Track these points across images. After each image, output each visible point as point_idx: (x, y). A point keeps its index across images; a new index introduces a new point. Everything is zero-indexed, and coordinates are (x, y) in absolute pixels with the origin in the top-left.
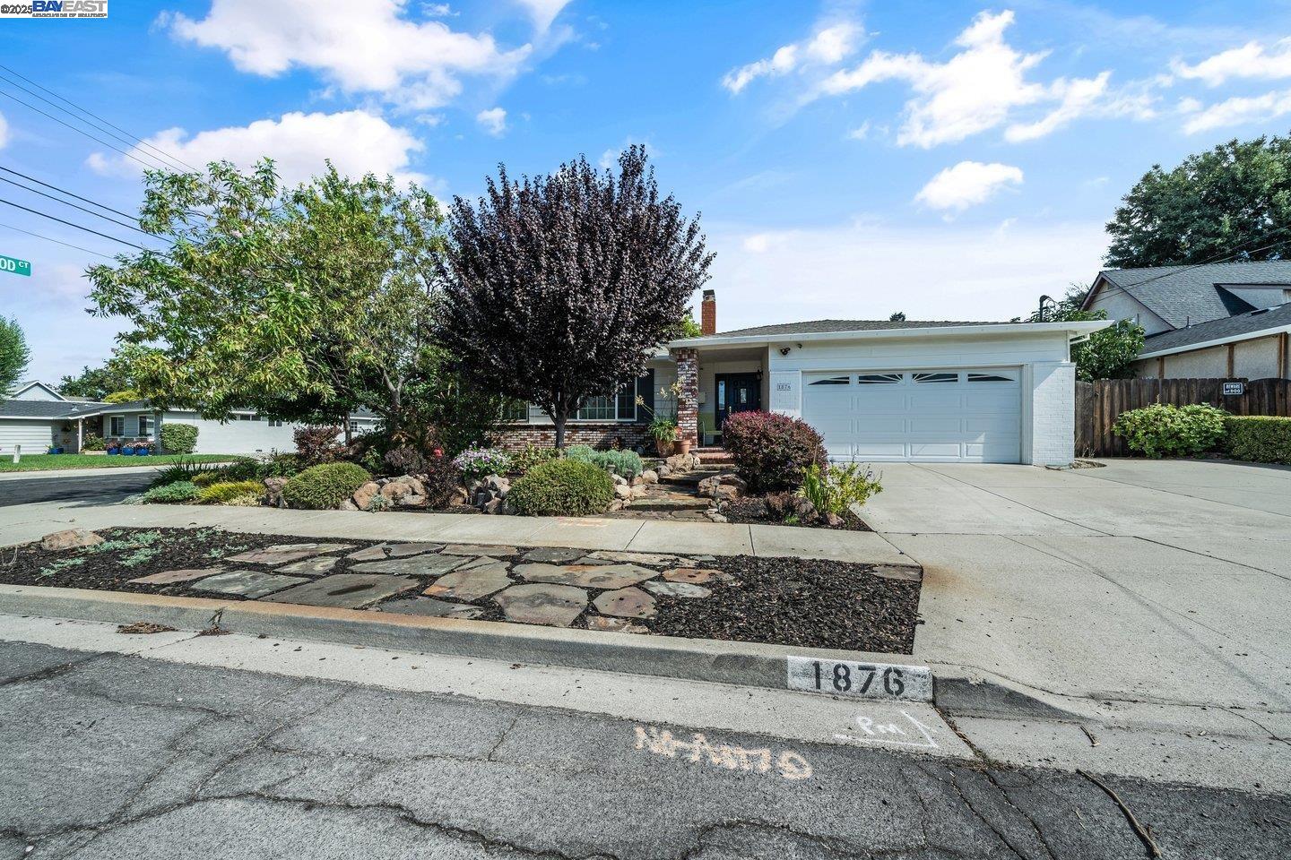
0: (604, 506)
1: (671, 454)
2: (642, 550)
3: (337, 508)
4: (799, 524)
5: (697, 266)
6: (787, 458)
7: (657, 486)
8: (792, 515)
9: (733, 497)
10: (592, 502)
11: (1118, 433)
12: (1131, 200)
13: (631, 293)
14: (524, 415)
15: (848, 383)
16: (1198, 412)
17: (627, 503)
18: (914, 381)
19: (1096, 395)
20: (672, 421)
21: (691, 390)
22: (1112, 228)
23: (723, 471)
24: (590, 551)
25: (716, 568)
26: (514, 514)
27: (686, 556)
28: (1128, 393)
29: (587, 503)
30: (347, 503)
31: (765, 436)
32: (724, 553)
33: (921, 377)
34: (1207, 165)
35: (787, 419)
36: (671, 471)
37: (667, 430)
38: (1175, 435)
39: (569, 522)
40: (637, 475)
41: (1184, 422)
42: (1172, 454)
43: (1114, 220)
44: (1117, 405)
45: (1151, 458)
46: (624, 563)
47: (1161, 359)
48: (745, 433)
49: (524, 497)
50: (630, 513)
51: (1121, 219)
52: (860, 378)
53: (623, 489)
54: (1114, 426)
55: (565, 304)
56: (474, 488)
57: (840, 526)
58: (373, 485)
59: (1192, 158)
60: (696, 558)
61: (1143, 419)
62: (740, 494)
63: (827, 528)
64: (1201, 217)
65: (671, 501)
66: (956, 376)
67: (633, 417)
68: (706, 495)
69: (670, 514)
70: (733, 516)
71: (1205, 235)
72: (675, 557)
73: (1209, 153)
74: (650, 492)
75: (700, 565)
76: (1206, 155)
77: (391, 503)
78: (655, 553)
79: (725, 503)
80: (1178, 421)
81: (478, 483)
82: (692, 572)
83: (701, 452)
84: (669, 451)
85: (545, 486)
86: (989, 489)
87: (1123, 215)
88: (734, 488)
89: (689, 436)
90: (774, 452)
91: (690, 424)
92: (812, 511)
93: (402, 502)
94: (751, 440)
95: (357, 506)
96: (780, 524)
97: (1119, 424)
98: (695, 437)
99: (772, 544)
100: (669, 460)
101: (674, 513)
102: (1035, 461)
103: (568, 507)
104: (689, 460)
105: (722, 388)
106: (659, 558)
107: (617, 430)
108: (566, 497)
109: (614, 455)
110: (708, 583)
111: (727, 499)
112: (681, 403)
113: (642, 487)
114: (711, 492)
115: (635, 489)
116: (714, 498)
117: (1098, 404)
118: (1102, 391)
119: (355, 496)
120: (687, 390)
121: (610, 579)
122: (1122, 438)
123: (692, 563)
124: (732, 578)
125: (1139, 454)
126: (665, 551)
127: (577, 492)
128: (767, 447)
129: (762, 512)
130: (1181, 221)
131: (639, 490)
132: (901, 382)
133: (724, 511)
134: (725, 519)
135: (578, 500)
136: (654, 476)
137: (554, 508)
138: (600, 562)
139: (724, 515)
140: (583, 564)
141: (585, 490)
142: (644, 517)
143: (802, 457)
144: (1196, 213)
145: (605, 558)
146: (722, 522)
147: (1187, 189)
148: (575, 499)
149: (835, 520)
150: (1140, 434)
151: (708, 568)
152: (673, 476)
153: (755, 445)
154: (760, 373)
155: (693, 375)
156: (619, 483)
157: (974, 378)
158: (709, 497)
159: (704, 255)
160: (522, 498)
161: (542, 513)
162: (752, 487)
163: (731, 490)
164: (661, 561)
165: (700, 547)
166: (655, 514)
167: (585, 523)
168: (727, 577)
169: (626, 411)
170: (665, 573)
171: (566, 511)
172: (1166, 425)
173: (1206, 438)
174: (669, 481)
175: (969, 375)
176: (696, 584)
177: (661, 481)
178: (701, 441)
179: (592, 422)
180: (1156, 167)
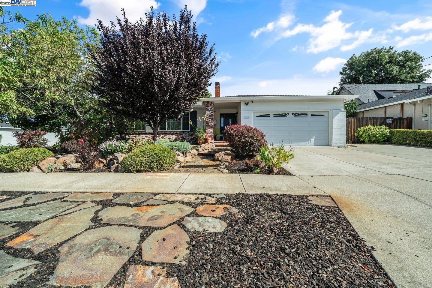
0: (171, 166)
1: (203, 143)
2: (186, 192)
3: (28, 171)
4: (261, 173)
5: (214, 66)
6: (251, 144)
7: (197, 156)
8: (257, 169)
9: (229, 161)
10: (164, 165)
11: (356, 135)
12: (347, 65)
13: (184, 71)
14: (144, 129)
15: (270, 116)
16: (381, 128)
17: (183, 164)
18: (293, 116)
19: (349, 122)
20: (204, 131)
21: (211, 118)
22: (341, 73)
23: (225, 150)
24: (156, 194)
25: (227, 203)
26: (124, 172)
27: (209, 195)
28: (359, 122)
29: (162, 166)
30: (35, 168)
31: (243, 134)
32: (230, 192)
33: (295, 115)
34: (367, 55)
35: (251, 128)
36: (203, 150)
37: (202, 134)
38: (375, 136)
39: (151, 176)
40: (188, 152)
41: (378, 131)
42: (373, 142)
43: (341, 71)
44: (356, 126)
45: (367, 144)
46: (174, 202)
47: (363, 112)
48: (235, 133)
49: (129, 163)
50: (184, 169)
51: (344, 71)
52: (274, 115)
53: (181, 158)
54: (355, 133)
55: (152, 71)
56: (109, 159)
57: (278, 173)
58: (52, 159)
59: (363, 53)
60: (216, 196)
61: (364, 130)
62: (232, 159)
63: (273, 174)
64: (367, 71)
65: (203, 163)
66: (307, 114)
67: (188, 129)
68: (218, 160)
69: (202, 169)
70: (231, 170)
71: (368, 76)
72: (204, 196)
73: (368, 52)
74: (194, 159)
75: (218, 202)
76: (367, 52)
77: (62, 168)
78: (193, 194)
79: (227, 164)
80: (376, 131)
81: (111, 157)
82: (213, 207)
83: (215, 143)
84: (202, 142)
85: (140, 157)
86: (327, 155)
87: (344, 69)
88: (230, 157)
89: (210, 136)
90: (247, 141)
91: (211, 132)
92: (265, 166)
93: (69, 167)
94: (237, 136)
95: (41, 170)
96: (253, 174)
97: (356, 132)
98: (213, 137)
99: (253, 185)
100: (202, 145)
101: (204, 169)
102: (333, 145)
103: (152, 168)
104: (210, 146)
105: (222, 119)
106: (195, 197)
107: (182, 134)
108: (151, 163)
109: (179, 143)
110: (223, 216)
111: (227, 162)
112: (207, 123)
113: (191, 157)
114: (220, 159)
115: (187, 158)
116: (221, 161)
117: (350, 126)
118: (351, 121)
119: (40, 165)
120: (209, 118)
121: (162, 216)
122: (357, 137)
123: (213, 200)
124: (237, 211)
125: (363, 142)
126: (198, 192)
127: (156, 160)
128: (244, 139)
129: (243, 167)
130: (361, 71)
131: (189, 158)
132: (288, 116)
133: (227, 168)
134: (227, 171)
135: (157, 164)
136: (196, 152)
137: (144, 169)
138: (159, 202)
139: (227, 169)
140: (148, 205)
141: (161, 159)
142: (190, 172)
143: (258, 143)
144: (365, 69)
145: (164, 198)
146: (227, 173)
147: (362, 62)
148: (155, 164)
149: (276, 170)
150: (364, 135)
151: (222, 203)
152: (204, 152)
153: (239, 138)
154: (237, 113)
155: (212, 112)
156: (179, 155)
157: (313, 115)
158: (219, 161)
159: (216, 61)
160: (127, 164)
161: (138, 171)
162: (237, 156)
163: (229, 157)
164: (196, 199)
165: (217, 188)
166: (195, 169)
167: (159, 176)
168: (234, 210)
169: (186, 126)
170: (198, 208)
171: (151, 169)
172: (372, 132)
173: (384, 137)
174: (202, 154)
175: (311, 114)
176: (216, 218)
177: (199, 154)
178: (215, 139)
179: (172, 131)
180: (354, 55)
